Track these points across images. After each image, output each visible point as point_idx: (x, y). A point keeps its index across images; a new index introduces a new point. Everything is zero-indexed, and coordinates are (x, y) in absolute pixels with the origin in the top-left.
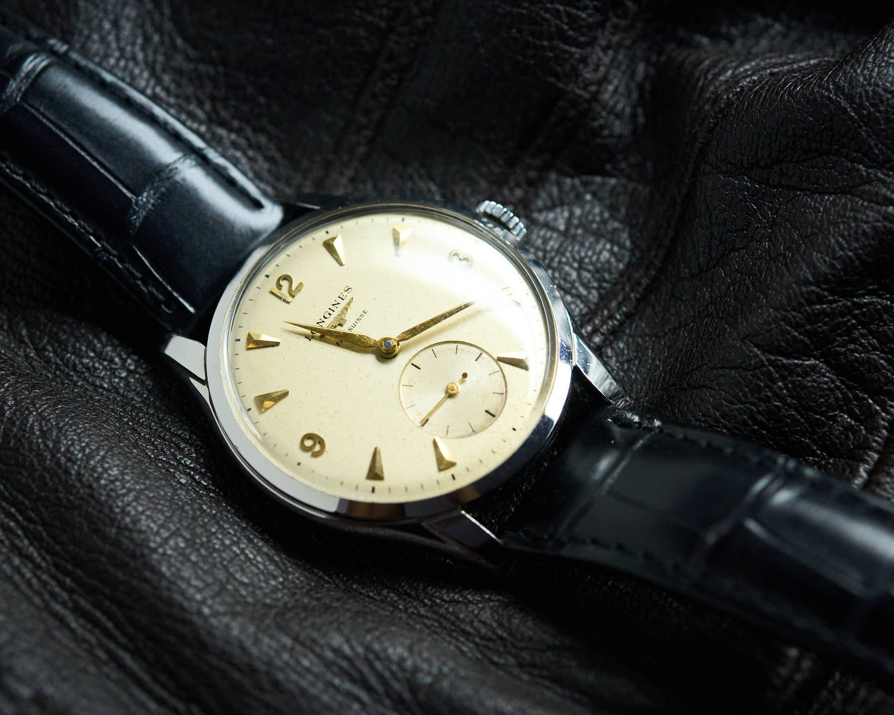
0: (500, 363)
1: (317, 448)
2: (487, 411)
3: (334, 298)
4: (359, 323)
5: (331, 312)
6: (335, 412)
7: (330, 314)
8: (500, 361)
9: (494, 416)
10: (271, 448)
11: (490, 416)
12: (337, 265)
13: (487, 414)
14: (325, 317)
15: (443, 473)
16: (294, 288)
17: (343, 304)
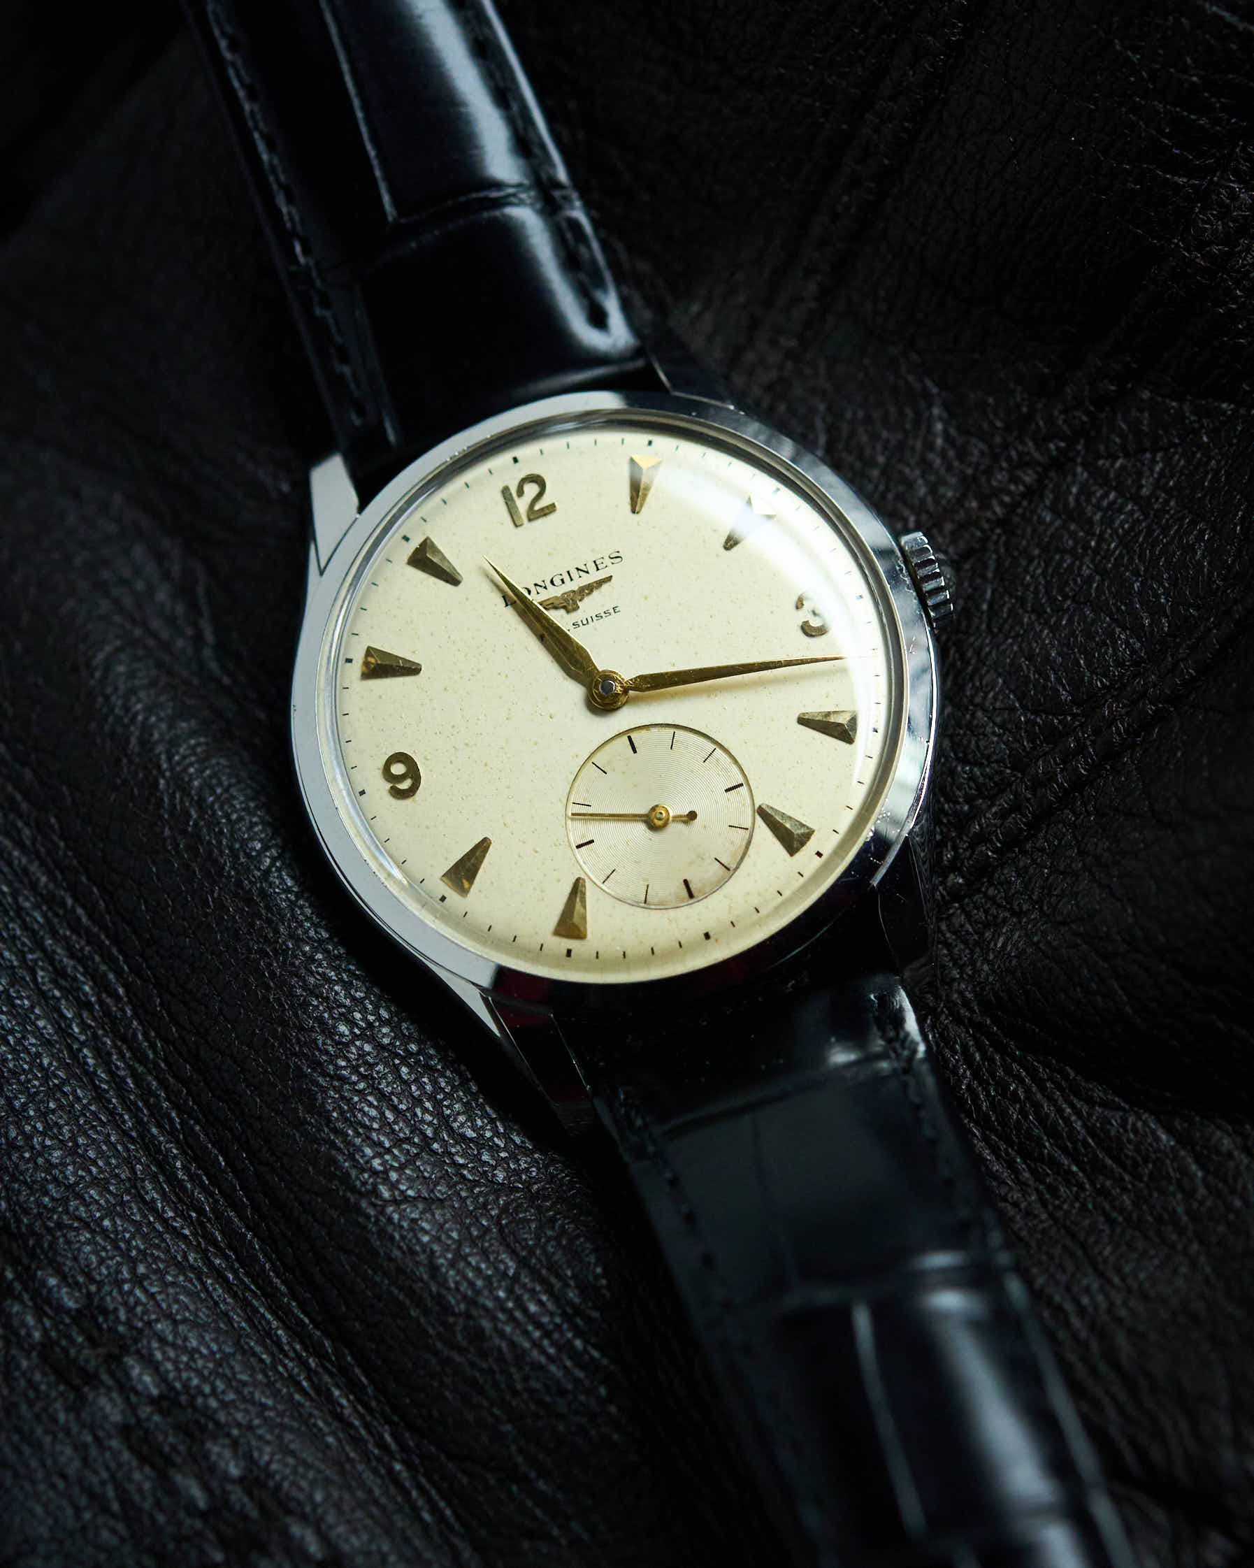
0: (758, 819)
1: (405, 785)
2: (686, 882)
3: (586, 560)
4: (596, 623)
5: (567, 578)
6: (467, 744)
7: (563, 581)
8: (760, 815)
9: (691, 895)
10: (340, 742)
11: (685, 893)
12: (629, 508)
13: (683, 886)
14: (552, 582)
15: (557, 939)
16: (537, 507)
17: (594, 576)
